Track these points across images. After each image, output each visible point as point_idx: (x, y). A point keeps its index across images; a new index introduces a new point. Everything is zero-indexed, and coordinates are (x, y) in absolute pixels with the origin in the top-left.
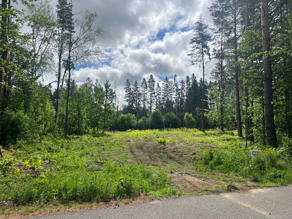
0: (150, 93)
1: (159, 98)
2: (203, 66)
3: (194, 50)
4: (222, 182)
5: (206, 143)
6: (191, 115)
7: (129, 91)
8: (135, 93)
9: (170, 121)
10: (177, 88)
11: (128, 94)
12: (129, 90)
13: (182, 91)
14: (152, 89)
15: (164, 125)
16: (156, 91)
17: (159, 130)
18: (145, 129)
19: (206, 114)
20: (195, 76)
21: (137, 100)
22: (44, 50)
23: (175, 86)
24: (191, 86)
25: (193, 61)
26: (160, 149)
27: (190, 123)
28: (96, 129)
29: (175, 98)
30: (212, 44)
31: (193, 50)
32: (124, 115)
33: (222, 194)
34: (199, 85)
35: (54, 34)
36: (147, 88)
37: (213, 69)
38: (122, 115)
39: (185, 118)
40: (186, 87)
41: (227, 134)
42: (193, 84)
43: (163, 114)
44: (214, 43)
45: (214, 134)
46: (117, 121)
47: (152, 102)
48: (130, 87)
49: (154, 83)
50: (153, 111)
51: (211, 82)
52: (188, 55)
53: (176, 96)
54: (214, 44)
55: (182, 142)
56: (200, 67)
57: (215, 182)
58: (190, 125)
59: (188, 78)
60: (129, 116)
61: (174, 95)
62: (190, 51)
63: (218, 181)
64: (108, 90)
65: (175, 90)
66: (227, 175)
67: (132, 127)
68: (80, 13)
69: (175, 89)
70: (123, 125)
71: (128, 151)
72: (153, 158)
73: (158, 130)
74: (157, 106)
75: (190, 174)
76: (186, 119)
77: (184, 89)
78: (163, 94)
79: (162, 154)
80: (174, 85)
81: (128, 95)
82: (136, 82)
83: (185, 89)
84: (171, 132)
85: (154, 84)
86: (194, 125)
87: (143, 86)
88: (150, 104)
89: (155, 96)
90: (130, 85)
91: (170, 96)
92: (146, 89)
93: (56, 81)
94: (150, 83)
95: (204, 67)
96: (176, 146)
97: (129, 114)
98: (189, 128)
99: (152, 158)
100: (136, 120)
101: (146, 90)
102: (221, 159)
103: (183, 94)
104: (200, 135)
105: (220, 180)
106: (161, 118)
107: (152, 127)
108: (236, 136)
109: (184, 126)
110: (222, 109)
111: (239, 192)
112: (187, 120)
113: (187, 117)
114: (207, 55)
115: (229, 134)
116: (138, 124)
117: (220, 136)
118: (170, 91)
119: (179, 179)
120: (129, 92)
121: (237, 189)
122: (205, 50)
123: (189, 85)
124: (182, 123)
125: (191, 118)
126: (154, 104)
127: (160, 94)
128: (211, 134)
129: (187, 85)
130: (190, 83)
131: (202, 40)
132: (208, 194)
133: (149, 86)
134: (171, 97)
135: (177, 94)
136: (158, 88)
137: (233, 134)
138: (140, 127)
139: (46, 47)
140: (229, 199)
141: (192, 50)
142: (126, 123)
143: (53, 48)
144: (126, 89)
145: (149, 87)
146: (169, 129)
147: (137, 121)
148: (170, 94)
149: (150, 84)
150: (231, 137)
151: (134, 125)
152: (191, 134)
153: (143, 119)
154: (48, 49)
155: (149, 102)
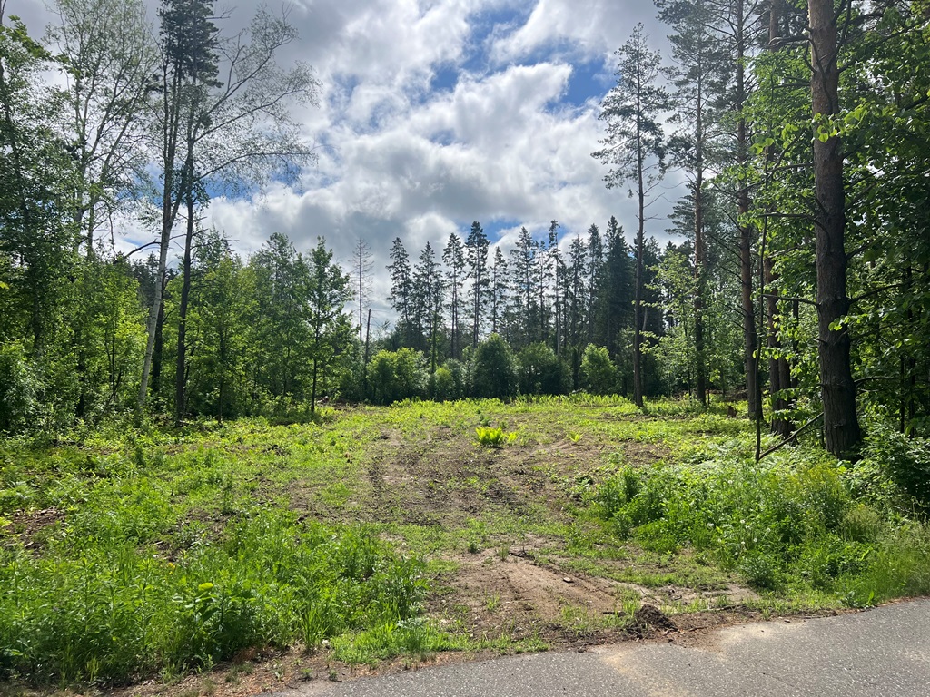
0: (471, 281)
1: (502, 297)
2: (641, 190)
3: (612, 138)
4: (638, 588)
5: (639, 441)
6: (604, 351)
7: (403, 276)
8: (427, 281)
9: (537, 372)
10: (561, 265)
11: (400, 286)
12: (403, 271)
13: (576, 274)
14: (480, 270)
15: (517, 385)
16: (491, 276)
17: (501, 399)
18: (454, 399)
19: (649, 346)
20: (618, 226)
21: (431, 306)
22: (116, 139)
23: (552, 259)
24: (605, 259)
25: (610, 175)
26: (477, 464)
27: (602, 379)
28: (288, 400)
29: (553, 297)
30: (669, 120)
31: (609, 139)
32: (388, 355)
33: (600, 650)
34: (631, 255)
35: (149, 89)
36: (464, 265)
37: (679, 203)
38: (383, 354)
39: (585, 361)
40: (589, 260)
41: (714, 411)
42: (613, 252)
43: (516, 350)
44: (674, 116)
45: (674, 413)
46: (366, 373)
47: (479, 309)
48: (407, 264)
49: (485, 248)
50: (482, 338)
51: (670, 244)
52: (595, 154)
53: (557, 290)
54: (673, 118)
55: (558, 438)
56: (631, 194)
57: (610, 590)
58: (601, 384)
59: (594, 230)
60: (405, 355)
61: (551, 287)
62: (600, 142)
63: (625, 584)
64: (326, 271)
65: (553, 271)
66: (664, 559)
67: (413, 391)
68: (226, 15)
69: (555, 269)
70: (386, 384)
71: (363, 471)
72: (439, 496)
73: (496, 401)
74: (495, 322)
75: (531, 557)
76: (587, 364)
77: (581, 267)
78: (514, 286)
79: (474, 480)
80: (550, 256)
81: (402, 290)
82: (428, 246)
83: (585, 267)
84: (535, 408)
85: (485, 253)
86: (614, 385)
87: (449, 259)
88: (472, 317)
89: (488, 291)
90: (407, 256)
91: (539, 292)
92: (459, 269)
93: (154, 243)
94: (472, 249)
95: (641, 195)
96: (534, 453)
97: (405, 350)
98: (597, 394)
99: (433, 497)
100: (428, 369)
101: (460, 273)
102: (660, 500)
103: (582, 285)
104: (626, 415)
105: (631, 582)
106: (509, 363)
107: (476, 392)
108: (743, 417)
109: (584, 386)
110: (700, 331)
111: (670, 641)
112: (592, 367)
113: (591, 358)
114: (653, 155)
115: (721, 411)
116: (432, 381)
117: (692, 417)
118: (539, 276)
119: (482, 578)
120: (403, 279)
121: (668, 626)
122: (649, 140)
123: (599, 254)
124: (575, 377)
125: (605, 361)
126: (488, 318)
127: (504, 283)
128: (664, 414)
129: (592, 255)
130: (600, 247)
131: (638, 104)
132: (546, 650)
133: (468, 260)
134: (541, 296)
135: (560, 284)
136: (498, 267)
137: (732, 413)
138: (438, 393)
139: (122, 133)
140: (621, 671)
141: (606, 140)
142: (396, 379)
143: (145, 134)
144: (393, 271)
145: (470, 263)
146: (534, 399)
147: (432, 372)
148: (539, 284)
149: (472, 252)
150: (726, 421)
151: (420, 384)
152: (598, 412)
153: (452, 366)
154: (128, 136)
155: (470, 312)
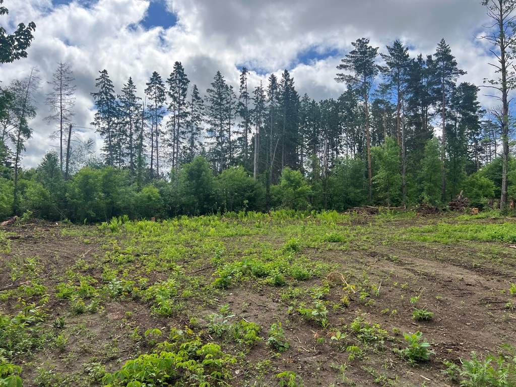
6: (299, 173)
7: (107, 104)
8: (128, 112)
12: (108, 99)
20: (291, 78)
27: (295, 198)
39: (284, 181)
49: (185, 85)
59: (273, 79)
70: (89, 202)
76: (285, 185)
78: (209, 119)
85: (185, 89)
88: (170, 145)
92: (160, 104)
94: (173, 85)
100: (134, 188)
106: (212, 184)
112: (291, 187)
113: (289, 179)
116: (139, 200)
118: (227, 114)
124: (267, 196)
125: (299, 182)
133: (170, 93)
136: (194, 103)
144: (98, 99)
153: (158, 185)
155: (168, 140)
